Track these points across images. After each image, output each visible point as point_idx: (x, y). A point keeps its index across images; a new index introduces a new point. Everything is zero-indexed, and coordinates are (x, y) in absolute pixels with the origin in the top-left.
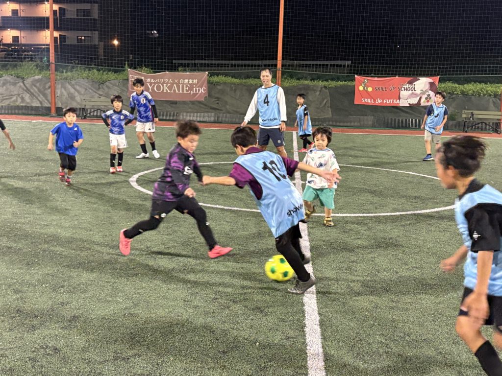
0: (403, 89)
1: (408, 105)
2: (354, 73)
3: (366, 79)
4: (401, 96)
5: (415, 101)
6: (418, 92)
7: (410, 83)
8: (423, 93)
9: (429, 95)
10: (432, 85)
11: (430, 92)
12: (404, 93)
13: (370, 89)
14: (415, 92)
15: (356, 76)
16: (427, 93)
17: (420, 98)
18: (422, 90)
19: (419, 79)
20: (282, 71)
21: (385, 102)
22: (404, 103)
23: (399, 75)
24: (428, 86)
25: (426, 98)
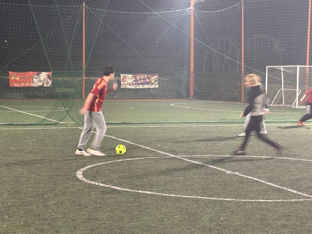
1: (38, 86)
3: (15, 74)
5: (40, 84)
7: (38, 75)
10: (48, 76)
11: (48, 79)
12: (35, 80)
14: (40, 79)
15: (9, 72)
17: (43, 83)
18: (44, 79)
19: (41, 73)
21: (26, 85)
22: (35, 85)
23: (32, 71)
25: (46, 83)
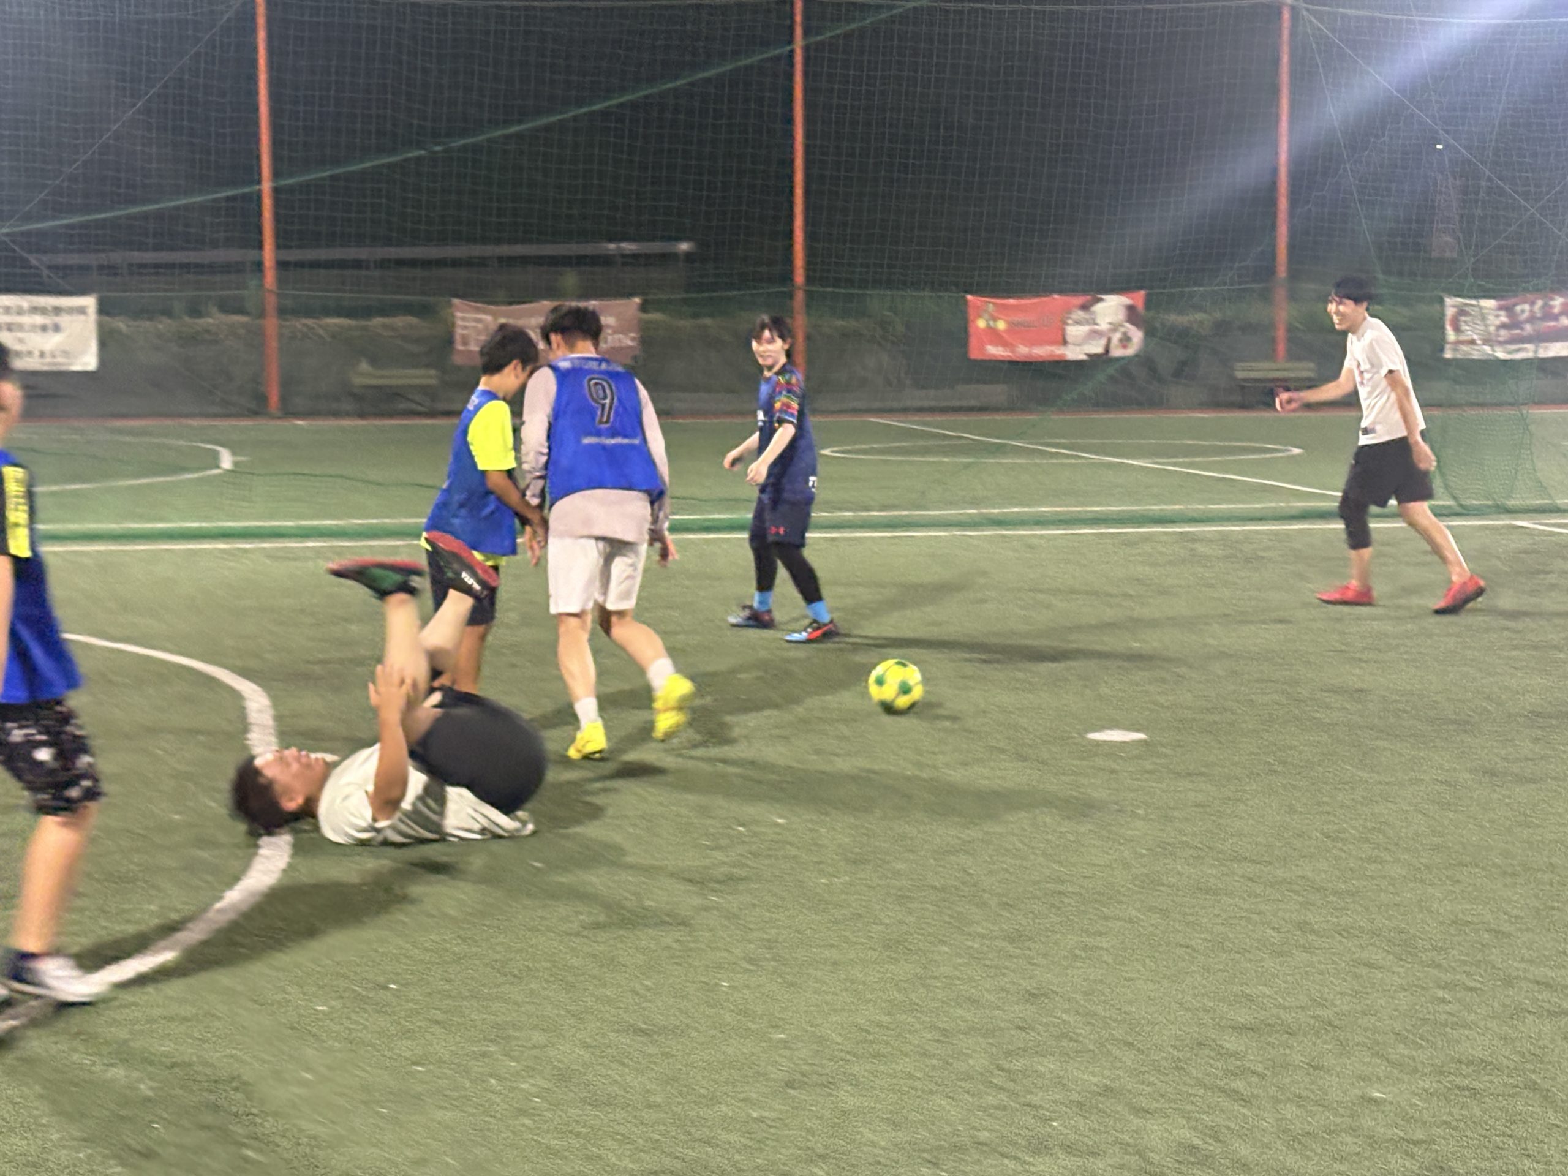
0: (1070, 322)
1: (1084, 357)
2: (967, 292)
3: (990, 304)
4: (1069, 339)
5: (1097, 348)
6: (1103, 326)
7: (1085, 307)
8: (1115, 328)
9: (1125, 334)
10: (1131, 309)
11: (1128, 325)
12: (1074, 331)
13: (1001, 325)
14: (1096, 327)
15: (969, 297)
16: (1122, 330)
17: (1109, 340)
18: (1110, 323)
19: (1101, 300)
20: (806, 291)
21: (1034, 352)
22: (1074, 353)
23: (1061, 292)
24: (1121, 316)
25: (1121, 340)
